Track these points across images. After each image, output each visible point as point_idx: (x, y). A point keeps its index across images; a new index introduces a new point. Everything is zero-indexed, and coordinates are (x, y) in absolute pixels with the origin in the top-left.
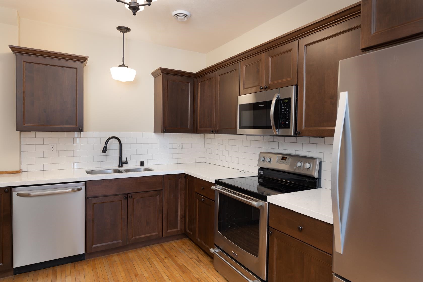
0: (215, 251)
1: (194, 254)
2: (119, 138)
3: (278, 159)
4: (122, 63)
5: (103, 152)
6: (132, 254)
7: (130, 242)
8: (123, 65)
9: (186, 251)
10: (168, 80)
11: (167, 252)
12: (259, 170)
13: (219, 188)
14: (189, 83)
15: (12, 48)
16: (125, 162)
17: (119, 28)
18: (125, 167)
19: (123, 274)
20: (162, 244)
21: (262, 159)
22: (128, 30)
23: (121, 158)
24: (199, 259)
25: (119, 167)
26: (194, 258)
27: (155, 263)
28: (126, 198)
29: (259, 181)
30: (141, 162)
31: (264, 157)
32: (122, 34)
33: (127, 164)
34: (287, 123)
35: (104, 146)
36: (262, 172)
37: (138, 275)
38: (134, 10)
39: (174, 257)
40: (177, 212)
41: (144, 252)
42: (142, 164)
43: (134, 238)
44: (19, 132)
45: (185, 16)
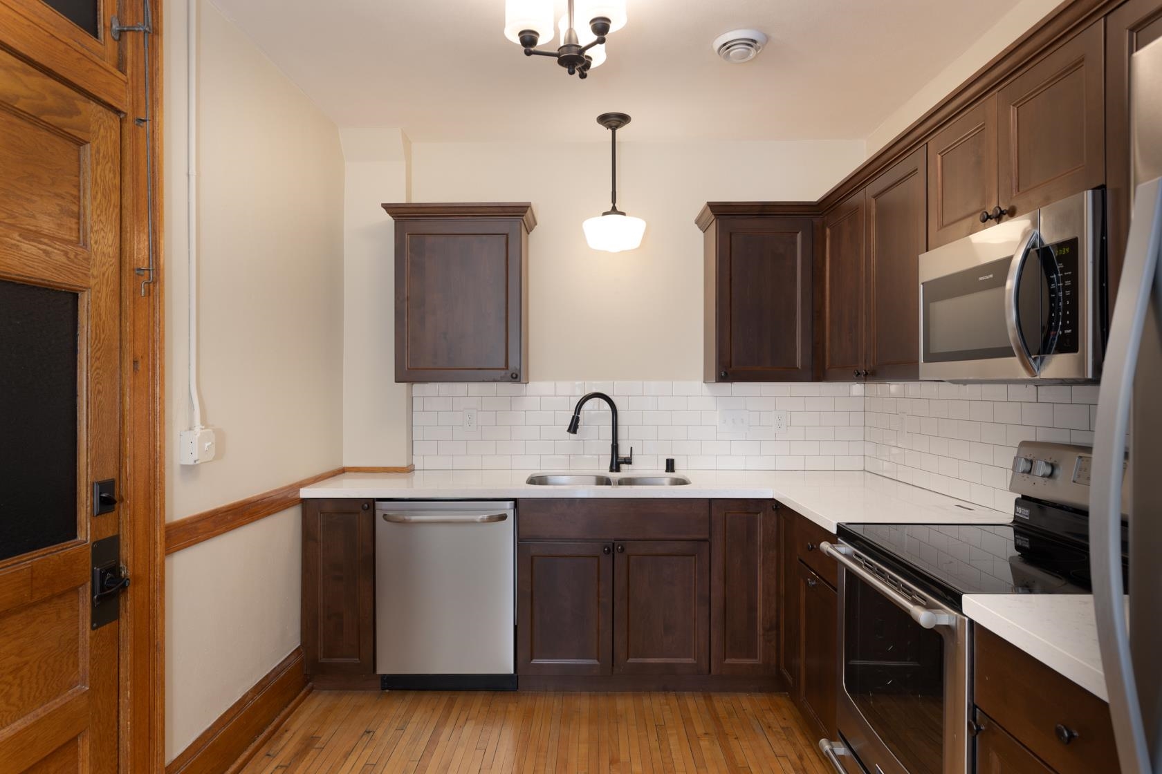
0: (833, 751)
1: (794, 744)
2: (611, 397)
3: (1080, 470)
4: (612, 205)
5: (569, 430)
6: (624, 704)
7: (621, 670)
8: (614, 210)
9: (772, 730)
10: (731, 234)
11: (716, 718)
12: (1017, 502)
13: (841, 551)
14: (798, 233)
15: (388, 208)
16: (625, 459)
17: (604, 119)
18: (626, 471)
19: (584, 749)
20: (712, 694)
21: (1026, 466)
22: (623, 119)
23: (615, 448)
24: (802, 765)
25: (612, 470)
26: (787, 757)
27: (673, 741)
28: (609, 550)
29: (1019, 542)
30: (668, 460)
31: (1029, 458)
32: (610, 131)
33: (630, 463)
34: (1069, 331)
35: (573, 417)
36: (1027, 512)
37: (618, 761)
38: (571, 66)
39: (730, 740)
40: (752, 609)
41: (656, 704)
42: (670, 466)
43: (631, 660)
44: (405, 384)
45: (751, 46)
